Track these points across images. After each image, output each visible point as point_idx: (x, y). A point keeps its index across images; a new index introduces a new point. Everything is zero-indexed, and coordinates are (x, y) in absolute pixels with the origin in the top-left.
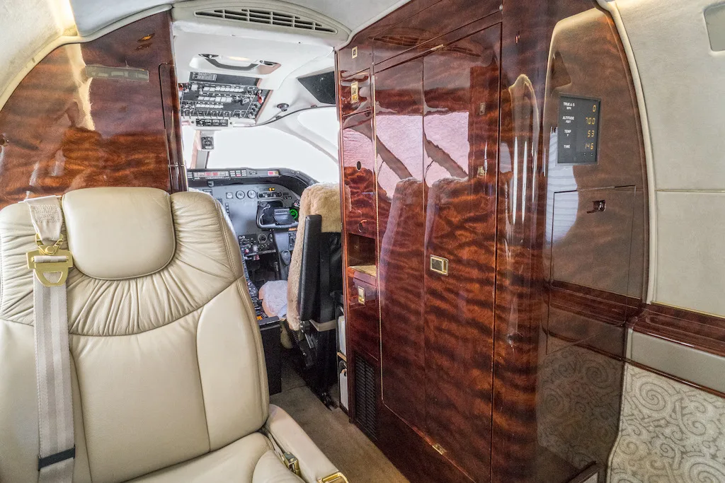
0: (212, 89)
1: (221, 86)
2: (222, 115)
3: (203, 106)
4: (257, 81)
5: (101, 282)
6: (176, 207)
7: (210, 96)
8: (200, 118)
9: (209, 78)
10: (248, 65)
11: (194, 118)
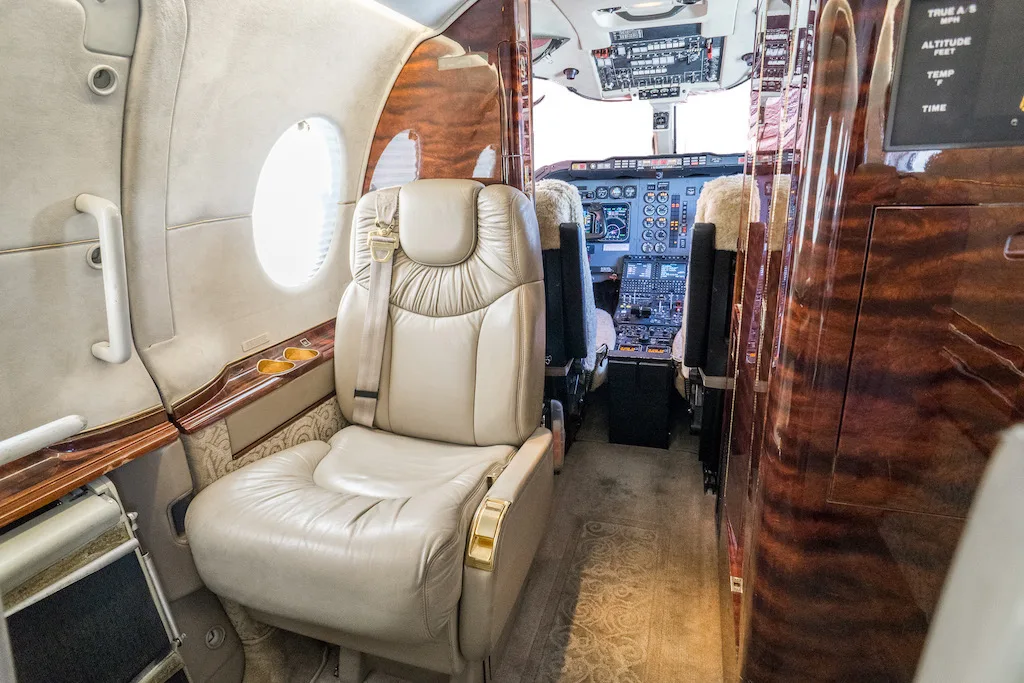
0: (644, 50)
1: (652, 43)
2: (669, 82)
3: (641, 72)
4: (698, 28)
5: (422, 268)
6: (480, 201)
7: (644, 58)
8: (643, 88)
9: (634, 36)
10: (669, 8)
11: (635, 90)
